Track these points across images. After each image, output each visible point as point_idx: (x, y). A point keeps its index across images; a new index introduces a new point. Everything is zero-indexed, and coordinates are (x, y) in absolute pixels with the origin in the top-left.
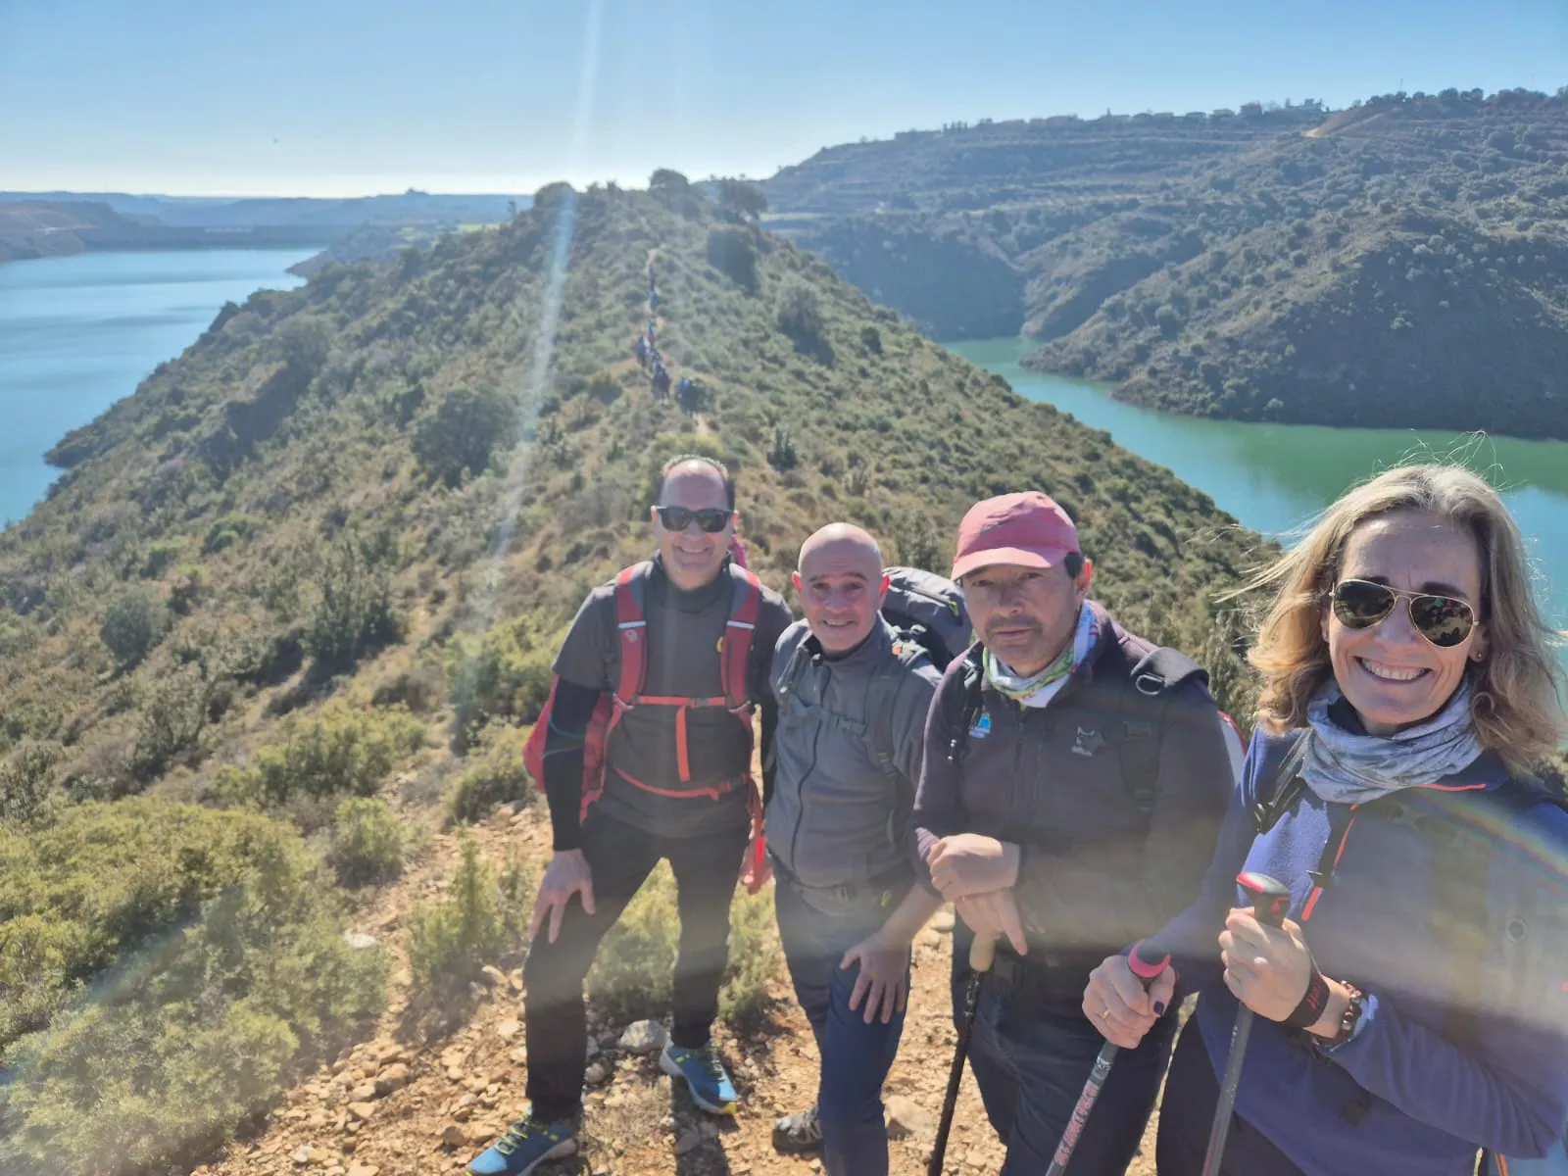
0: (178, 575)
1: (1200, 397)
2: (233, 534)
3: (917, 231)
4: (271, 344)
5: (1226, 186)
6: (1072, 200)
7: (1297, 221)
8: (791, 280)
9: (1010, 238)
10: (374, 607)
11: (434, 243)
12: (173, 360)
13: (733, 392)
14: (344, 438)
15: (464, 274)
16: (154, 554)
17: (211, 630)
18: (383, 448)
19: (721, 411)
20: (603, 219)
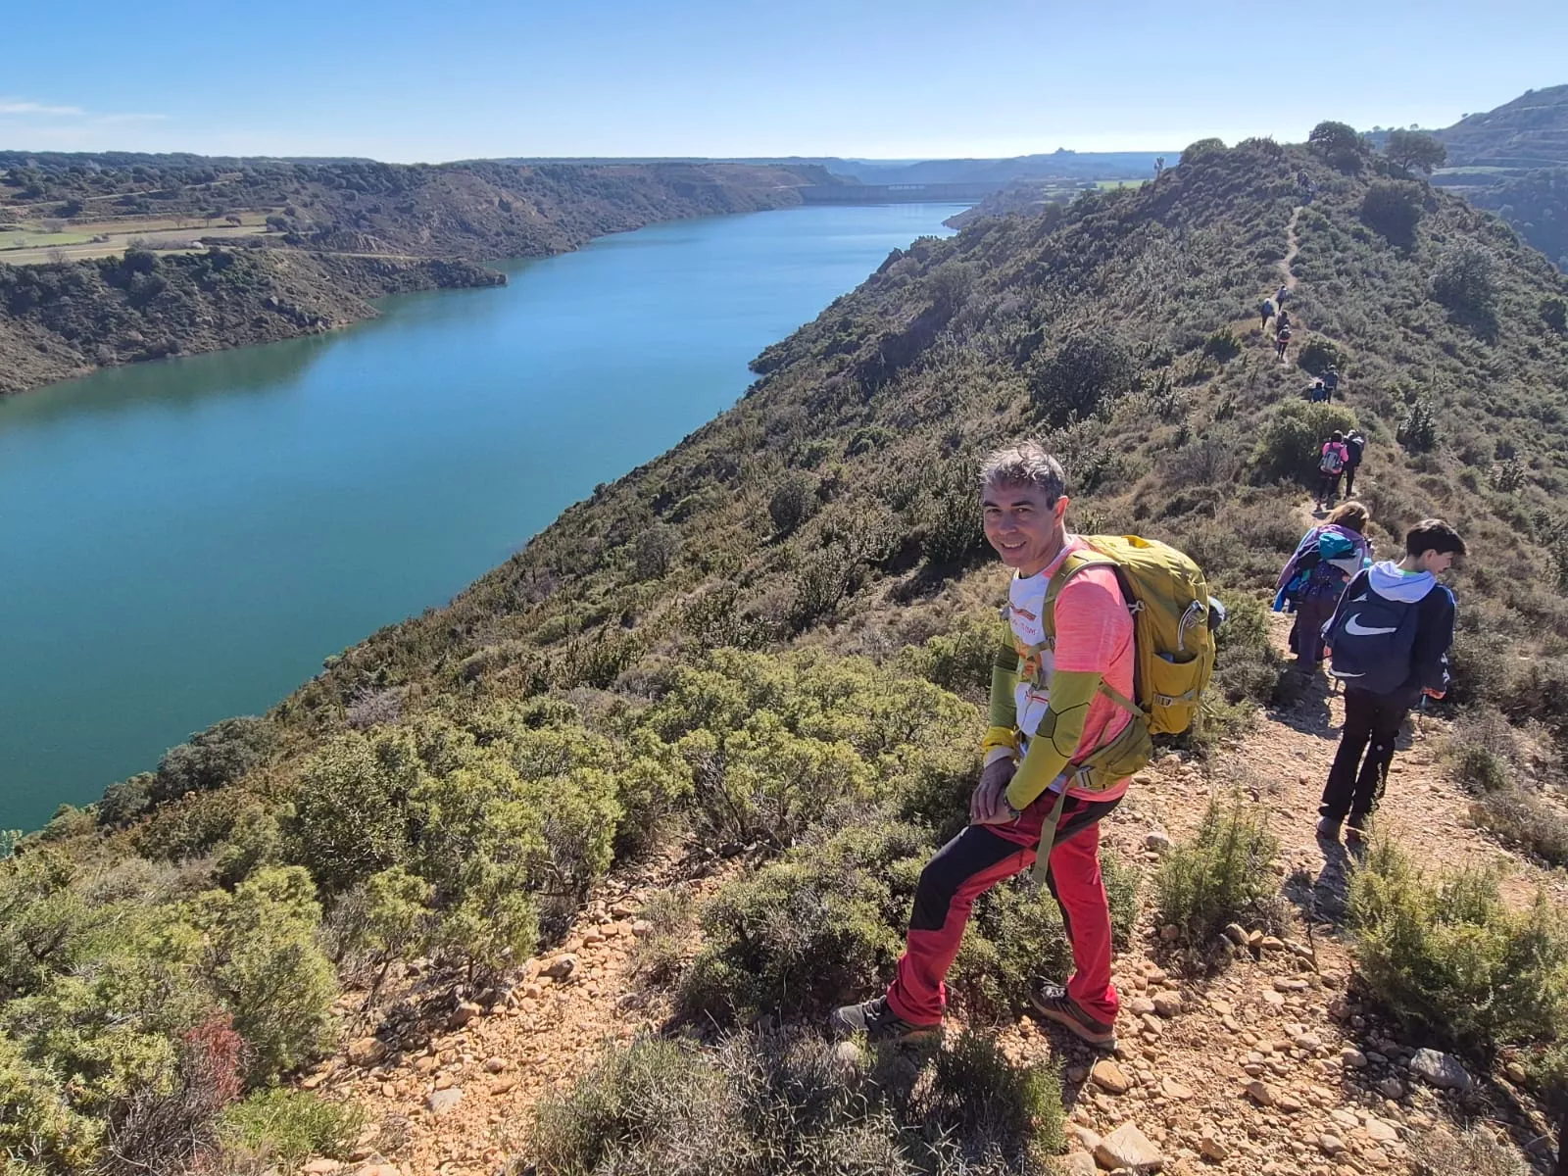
0: (827, 469)
2: (870, 442)
4: (923, 285)
8: (1461, 242)
11: (1072, 200)
12: (847, 295)
13: (1367, 361)
14: (968, 372)
15: (1099, 228)
16: (811, 450)
17: (850, 519)
18: (1000, 384)
19: (1348, 381)
20: (1252, 175)
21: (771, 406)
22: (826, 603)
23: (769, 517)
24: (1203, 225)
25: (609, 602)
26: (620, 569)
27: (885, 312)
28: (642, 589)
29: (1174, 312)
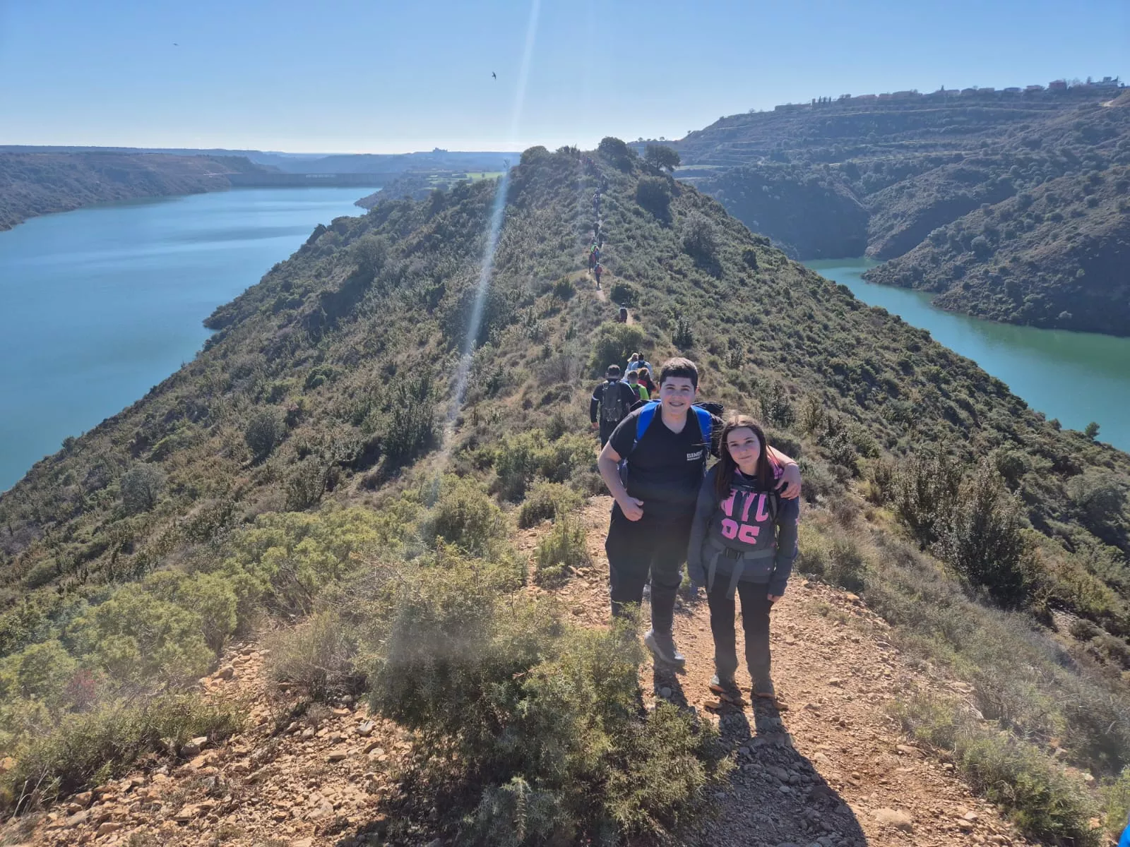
0: (291, 401)
1: (1004, 307)
2: (324, 377)
3: (788, 178)
4: (347, 253)
5: (1035, 145)
6: (909, 155)
7: (1092, 172)
8: (695, 215)
9: (860, 184)
10: (424, 426)
11: (451, 187)
12: (284, 262)
13: (651, 294)
14: (393, 317)
15: (473, 209)
16: (275, 388)
17: (319, 436)
18: (418, 325)
19: (642, 308)
20: (567, 172)
21: (230, 355)
22: (313, 498)
23: (246, 445)
24: (542, 206)
25: (101, 537)
26: (105, 509)
27: (318, 276)
28: (132, 521)
29: (531, 268)
